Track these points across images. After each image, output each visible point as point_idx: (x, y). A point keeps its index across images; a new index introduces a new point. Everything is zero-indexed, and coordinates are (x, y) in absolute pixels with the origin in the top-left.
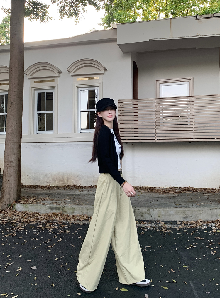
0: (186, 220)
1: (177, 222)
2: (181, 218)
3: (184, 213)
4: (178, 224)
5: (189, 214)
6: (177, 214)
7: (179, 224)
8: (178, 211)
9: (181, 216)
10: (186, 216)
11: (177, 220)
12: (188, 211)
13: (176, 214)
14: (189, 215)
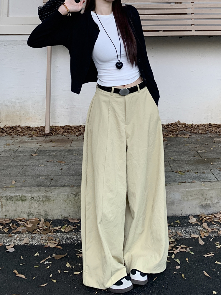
0: (206, 212)
1: (188, 217)
2: (195, 208)
3: (202, 195)
4: (193, 225)
5: (212, 197)
6: (188, 200)
7: (197, 225)
8: (190, 192)
9: (196, 202)
10: (208, 203)
11: (188, 212)
12: (210, 192)
13: (186, 199)
14: (213, 199)
